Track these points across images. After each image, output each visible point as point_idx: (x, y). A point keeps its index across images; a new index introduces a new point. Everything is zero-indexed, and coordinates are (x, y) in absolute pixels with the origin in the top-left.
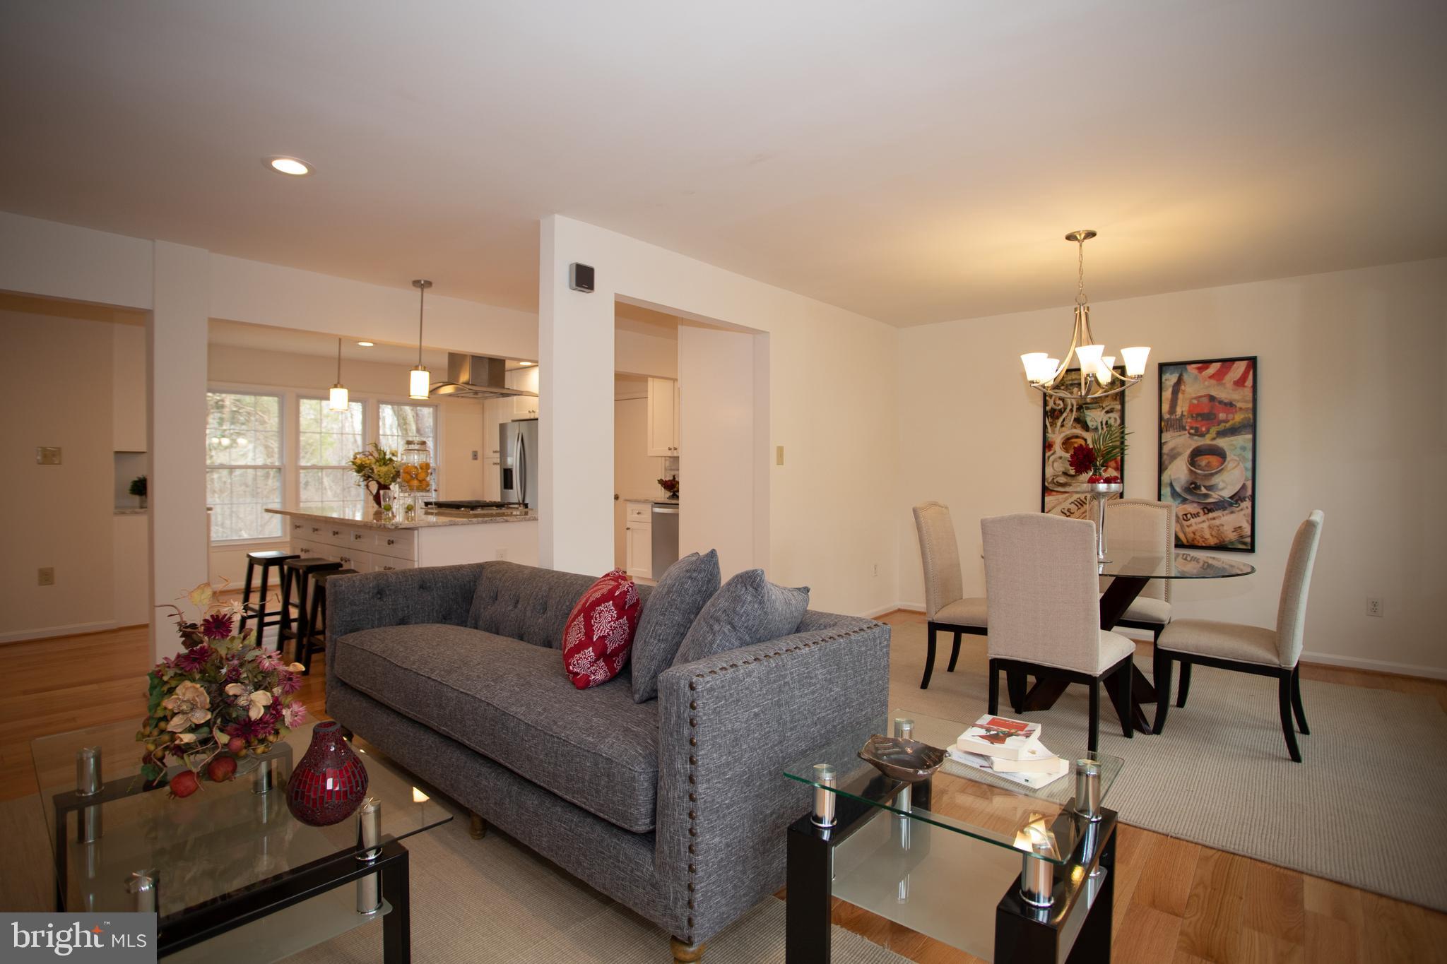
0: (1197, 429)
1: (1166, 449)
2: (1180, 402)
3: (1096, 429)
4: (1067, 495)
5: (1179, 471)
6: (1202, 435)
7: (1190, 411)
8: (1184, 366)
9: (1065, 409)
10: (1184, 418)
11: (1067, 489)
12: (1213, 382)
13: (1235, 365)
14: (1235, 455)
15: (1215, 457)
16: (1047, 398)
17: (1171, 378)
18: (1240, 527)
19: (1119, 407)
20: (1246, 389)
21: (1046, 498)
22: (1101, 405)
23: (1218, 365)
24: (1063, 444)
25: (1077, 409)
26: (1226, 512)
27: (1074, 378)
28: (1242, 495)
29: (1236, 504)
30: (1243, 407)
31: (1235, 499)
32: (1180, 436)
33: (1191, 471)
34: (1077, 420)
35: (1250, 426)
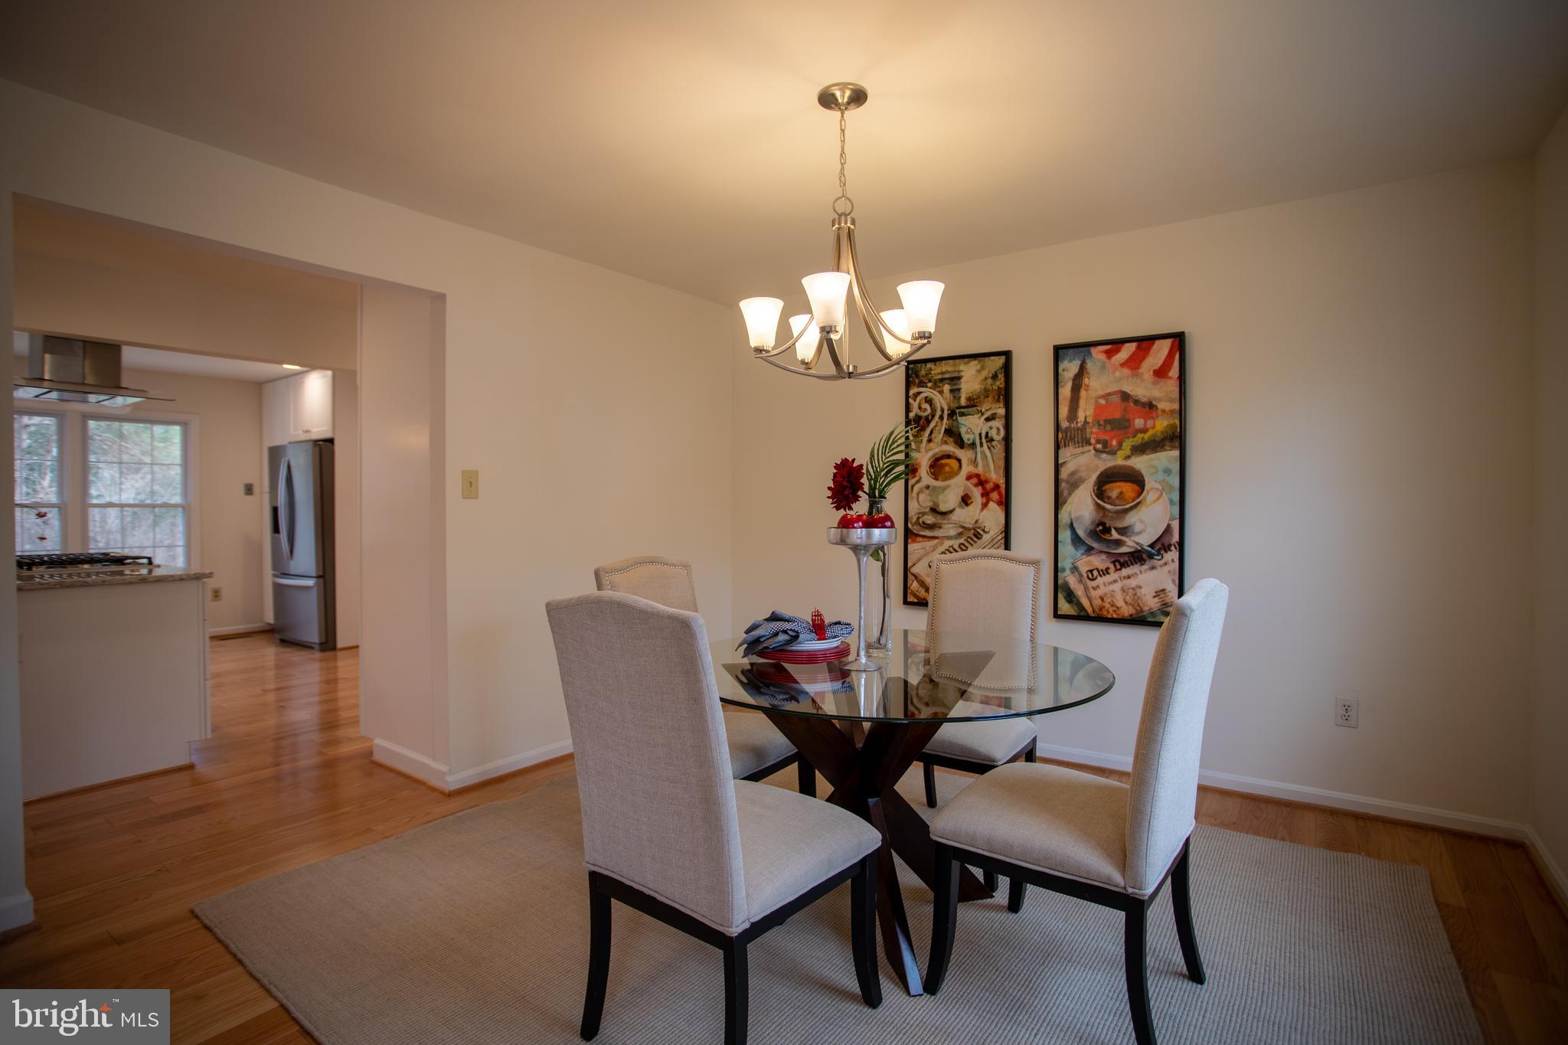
0: (1105, 444)
1: (1064, 474)
2: (1082, 403)
3: (973, 445)
4: (936, 541)
5: (1082, 506)
6: (1113, 453)
7: (1096, 416)
8: (1087, 348)
9: (933, 416)
10: (1087, 426)
11: (936, 533)
12: (1126, 371)
13: (1155, 346)
14: (1156, 482)
15: (1130, 484)
16: (911, 401)
17: (1069, 368)
18: (1163, 590)
19: (1002, 411)
20: (1169, 381)
21: (909, 546)
22: (979, 409)
23: (1132, 346)
24: (931, 466)
25: (948, 414)
26: (1145, 567)
27: (944, 370)
28: (1166, 541)
29: (1158, 555)
30: (1167, 409)
31: (1157, 548)
32: (1083, 453)
33: (1097, 505)
34: (949, 432)
35: (1177, 438)
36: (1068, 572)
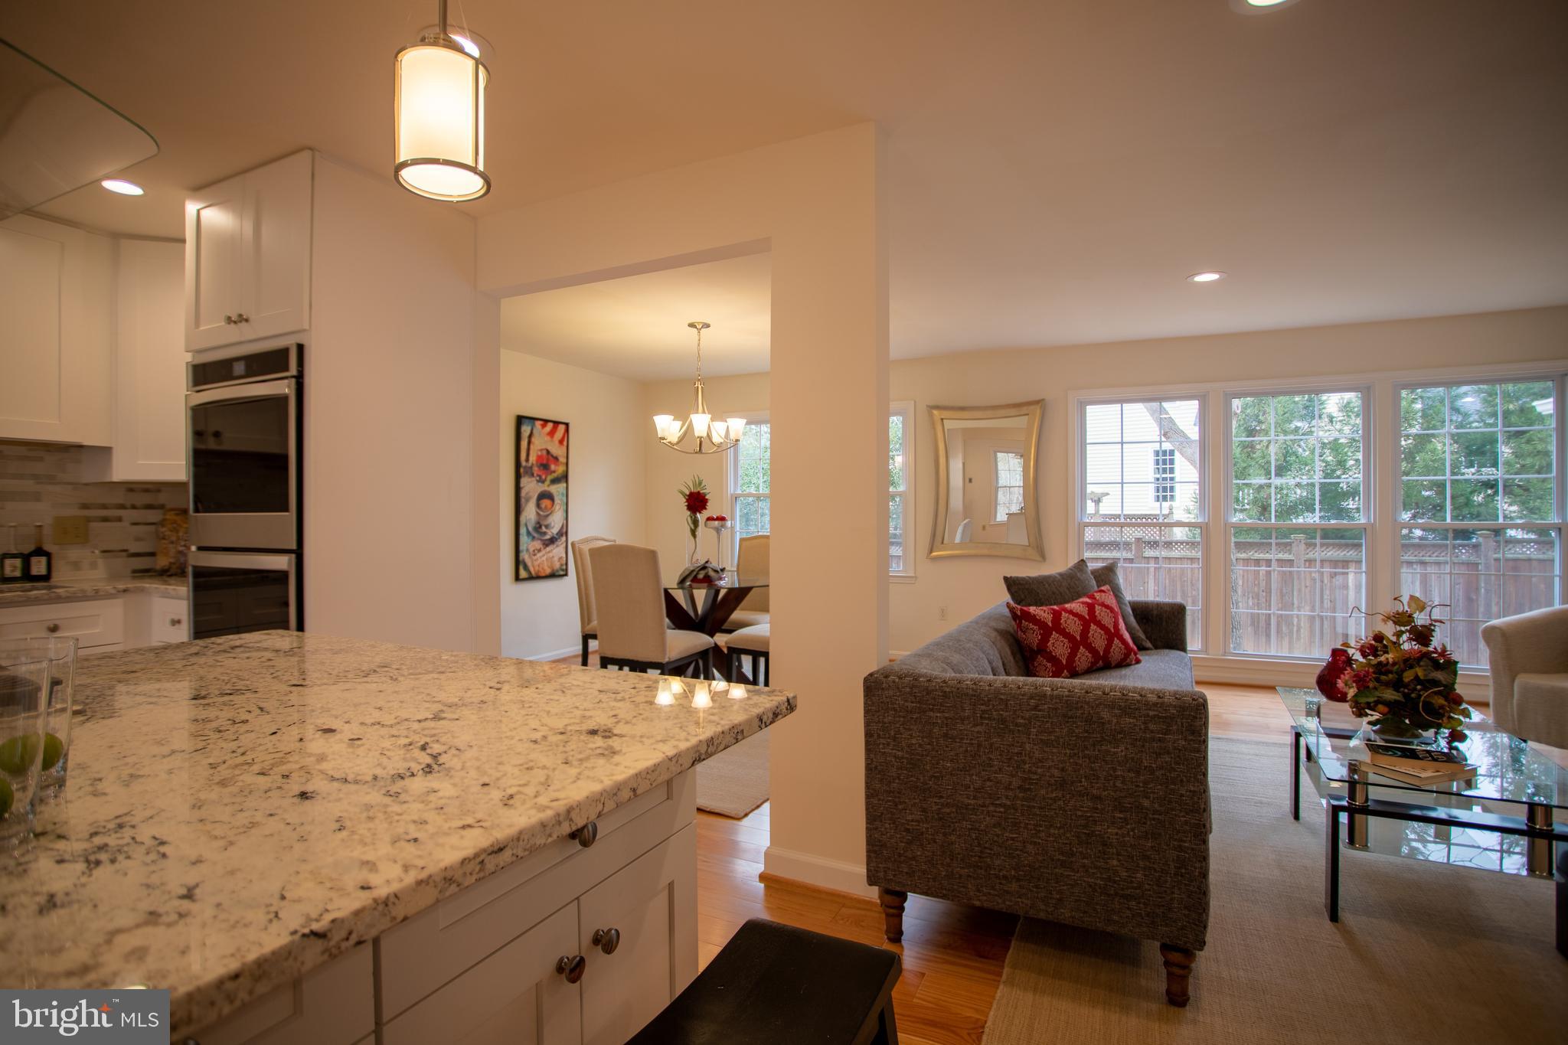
1: (523, 493)
2: (531, 452)
6: (543, 482)
7: (536, 461)
8: (533, 421)
10: (534, 467)
12: (548, 438)
13: (559, 427)
17: (525, 430)
23: (551, 425)
30: (563, 462)
32: (531, 481)
35: (565, 477)
36: (525, 552)
